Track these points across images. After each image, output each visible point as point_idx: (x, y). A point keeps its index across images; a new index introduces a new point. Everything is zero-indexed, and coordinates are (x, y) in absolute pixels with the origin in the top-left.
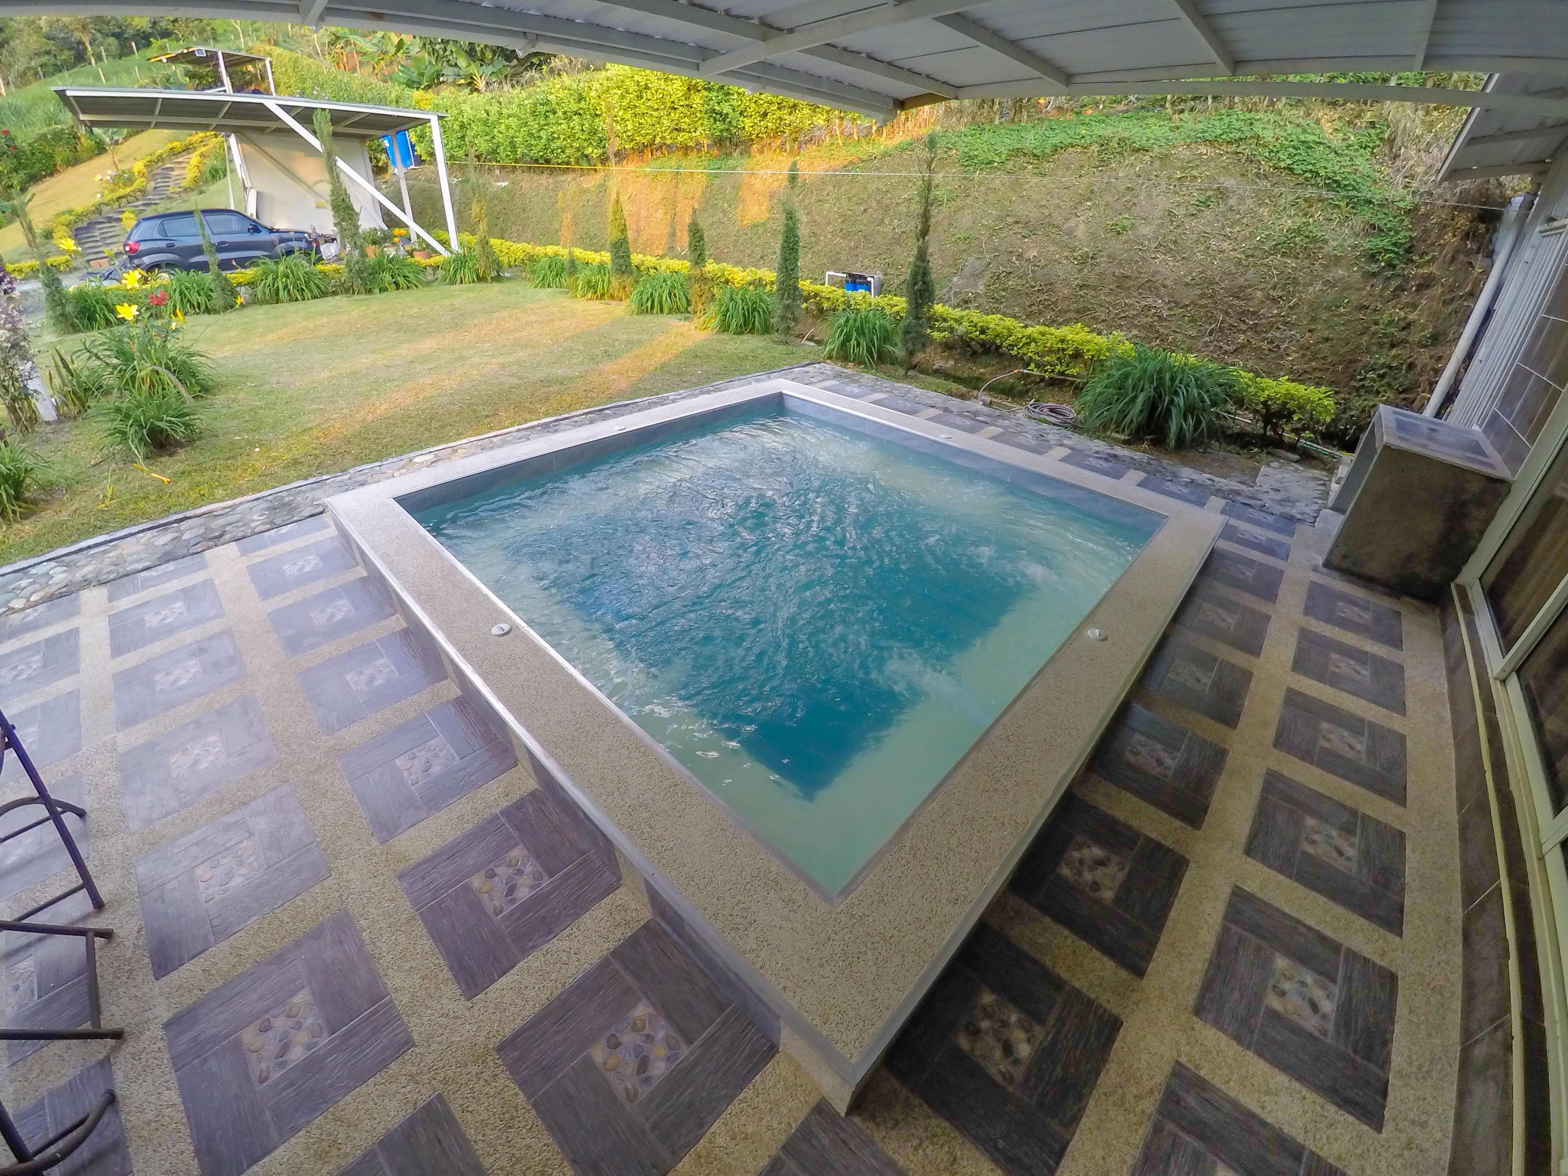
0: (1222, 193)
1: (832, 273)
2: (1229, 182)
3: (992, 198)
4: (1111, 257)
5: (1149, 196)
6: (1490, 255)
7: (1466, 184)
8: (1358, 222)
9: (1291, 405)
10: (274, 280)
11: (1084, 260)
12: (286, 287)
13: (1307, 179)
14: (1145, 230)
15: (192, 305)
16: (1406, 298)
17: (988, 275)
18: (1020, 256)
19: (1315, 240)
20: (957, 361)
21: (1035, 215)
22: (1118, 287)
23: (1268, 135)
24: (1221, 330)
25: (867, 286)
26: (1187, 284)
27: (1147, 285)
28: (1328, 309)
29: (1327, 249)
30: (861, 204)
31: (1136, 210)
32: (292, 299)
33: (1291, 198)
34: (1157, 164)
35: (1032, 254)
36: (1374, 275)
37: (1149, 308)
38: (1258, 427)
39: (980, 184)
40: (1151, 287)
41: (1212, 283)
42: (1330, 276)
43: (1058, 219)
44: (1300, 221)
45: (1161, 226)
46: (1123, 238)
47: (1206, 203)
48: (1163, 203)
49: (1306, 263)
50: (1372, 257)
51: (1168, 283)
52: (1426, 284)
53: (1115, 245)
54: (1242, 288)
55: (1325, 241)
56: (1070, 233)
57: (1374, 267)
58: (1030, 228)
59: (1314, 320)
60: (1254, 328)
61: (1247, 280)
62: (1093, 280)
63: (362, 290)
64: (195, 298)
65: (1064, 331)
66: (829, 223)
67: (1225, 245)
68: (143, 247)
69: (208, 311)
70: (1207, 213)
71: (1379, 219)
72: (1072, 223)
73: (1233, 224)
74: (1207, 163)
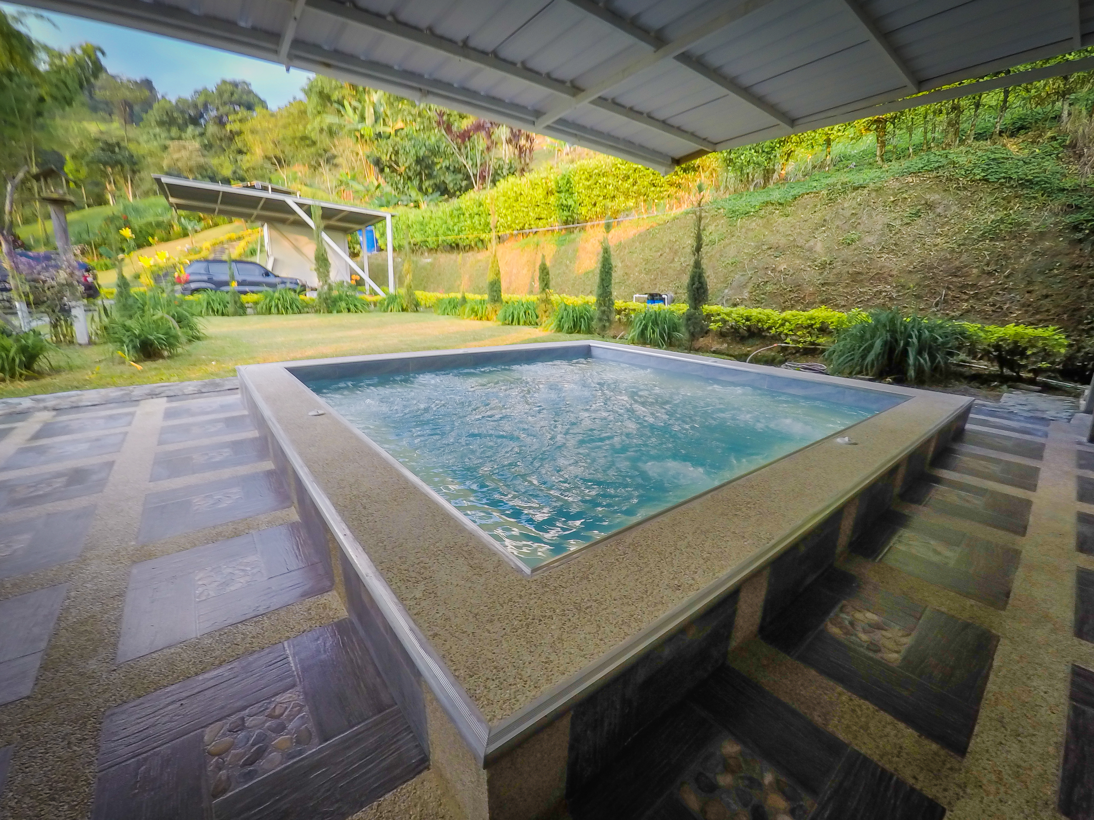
0: (930, 206)
1: (637, 295)
2: (933, 197)
3: (750, 234)
4: (845, 262)
5: (870, 216)
8: (1056, 205)
9: (1023, 343)
10: (270, 301)
11: (823, 266)
12: (277, 306)
13: (1002, 184)
14: (869, 239)
15: (213, 311)
17: (750, 285)
18: (773, 270)
19: (1019, 225)
20: (729, 344)
21: (783, 241)
22: (853, 281)
23: (962, 160)
24: (945, 301)
25: (663, 300)
26: (910, 272)
27: (877, 277)
28: (1042, 273)
29: (1030, 229)
30: (658, 251)
31: (860, 228)
32: (279, 312)
33: (989, 200)
34: (874, 194)
35: (782, 268)
36: (1080, 241)
37: (881, 292)
38: (995, 368)
39: (741, 228)
40: (880, 277)
41: (931, 268)
42: (1038, 248)
43: (800, 242)
44: (1001, 214)
45: (883, 235)
46: (852, 247)
47: (917, 214)
48: (881, 220)
49: (1013, 242)
50: (1076, 228)
51: (894, 273)
53: (847, 253)
54: (958, 269)
55: (1028, 224)
56: (811, 250)
57: (1079, 235)
58: (779, 250)
59: (1030, 283)
60: (975, 296)
61: (962, 262)
62: (832, 279)
63: (326, 311)
64: (216, 306)
65: (812, 312)
66: (636, 266)
67: (939, 240)
68: (192, 278)
69: (223, 314)
70: (919, 221)
71: (1074, 200)
72: (811, 243)
73: (943, 225)
74: (914, 188)
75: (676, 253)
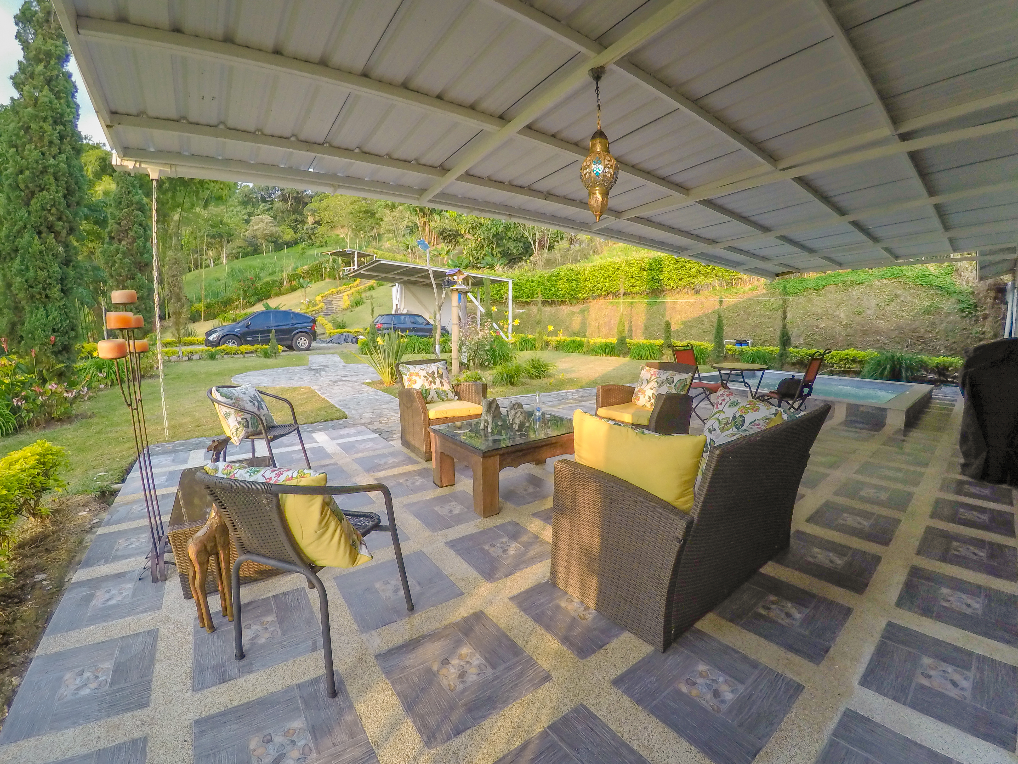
0: (897, 296)
1: (727, 341)
2: (899, 292)
3: (800, 306)
4: (858, 324)
5: (868, 300)
6: (1007, 303)
7: (990, 281)
8: (953, 300)
9: (947, 365)
11: (846, 326)
13: (929, 288)
14: (869, 312)
16: (979, 323)
17: (804, 335)
18: (817, 327)
19: (938, 308)
21: (820, 311)
22: (863, 334)
23: (909, 274)
24: (911, 345)
25: (747, 344)
26: (892, 330)
28: (951, 331)
29: (944, 311)
31: (864, 305)
33: (925, 294)
34: (868, 288)
35: (823, 326)
36: (965, 317)
37: (879, 340)
38: (937, 377)
39: (793, 301)
40: (878, 332)
41: (902, 328)
42: (948, 320)
43: (831, 312)
44: (930, 302)
45: (876, 310)
46: (861, 316)
47: (892, 300)
48: (874, 302)
49: (938, 316)
50: (963, 311)
51: (884, 330)
52: (985, 317)
53: (858, 319)
54: (915, 329)
55: (943, 308)
56: (838, 316)
57: (964, 314)
58: (820, 317)
59: (947, 336)
60: (923, 343)
61: (916, 326)
62: (852, 332)
65: (847, 351)
67: (904, 314)
70: (893, 303)
71: (960, 297)
72: (837, 313)
73: (905, 306)
74: (888, 286)
75: (749, 314)
